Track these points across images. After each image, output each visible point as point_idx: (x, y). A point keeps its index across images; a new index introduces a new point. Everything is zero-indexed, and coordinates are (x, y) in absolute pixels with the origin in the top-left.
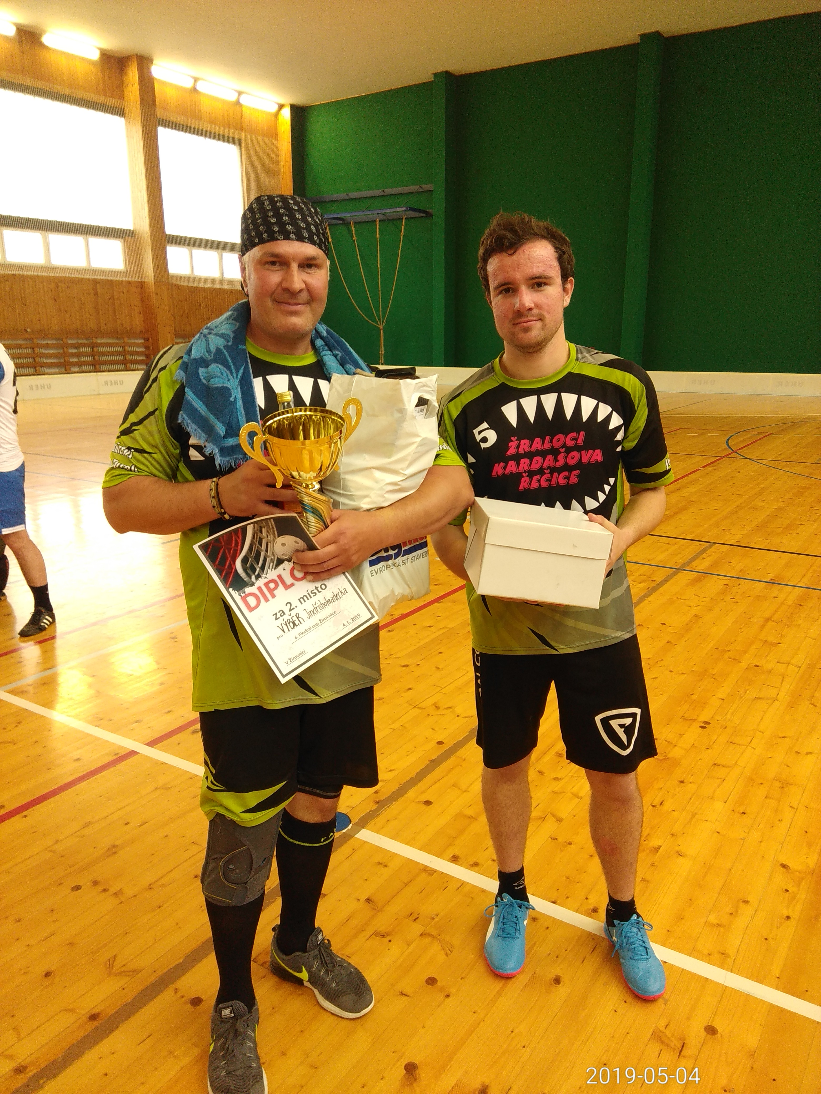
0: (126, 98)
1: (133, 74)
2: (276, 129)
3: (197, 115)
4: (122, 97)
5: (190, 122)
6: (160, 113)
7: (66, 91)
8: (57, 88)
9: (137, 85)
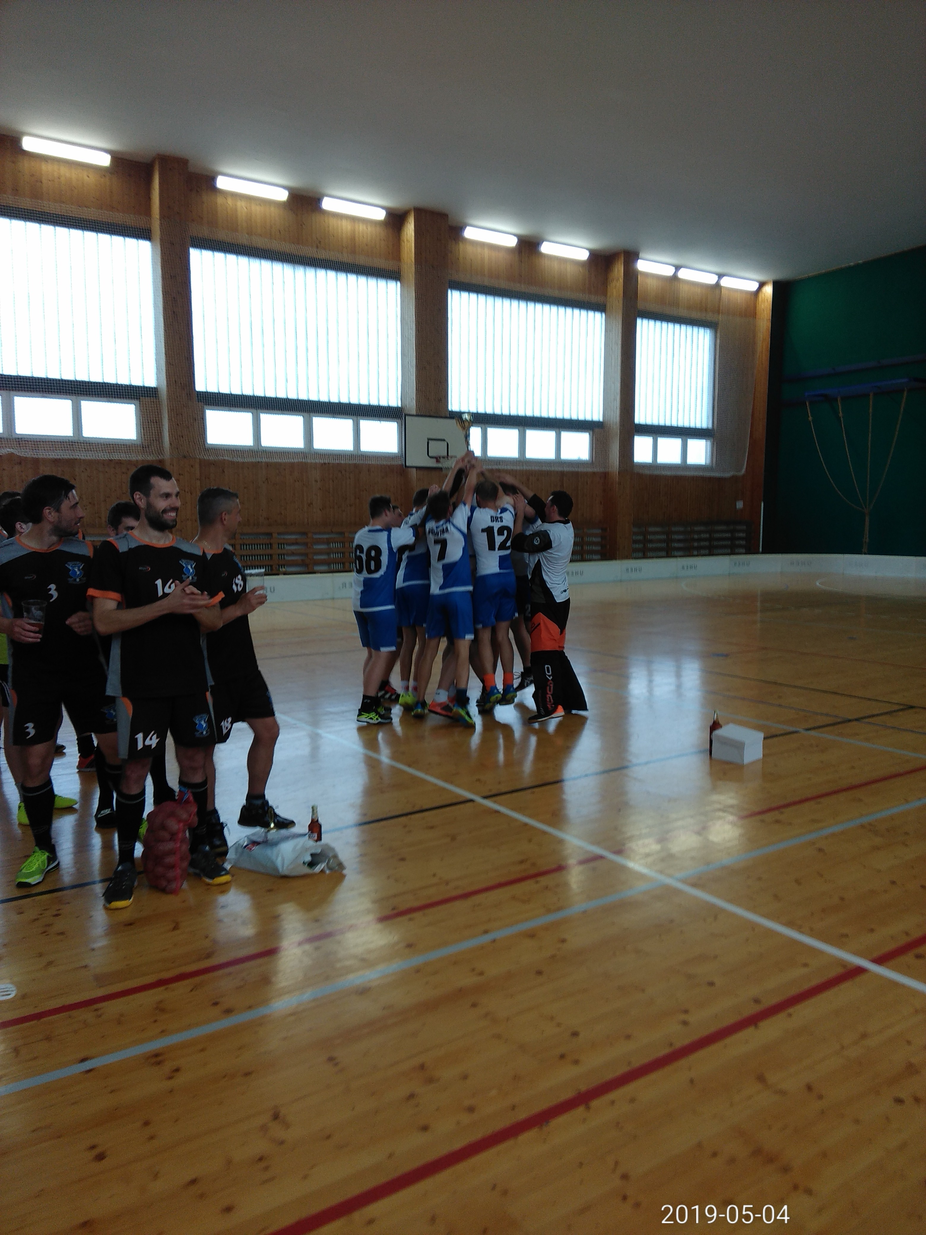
0: (609, 294)
1: (619, 270)
2: (755, 307)
3: (675, 302)
4: (605, 293)
5: (668, 310)
6: (641, 305)
7: (556, 293)
8: (548, 292)
9: (621, 280)
